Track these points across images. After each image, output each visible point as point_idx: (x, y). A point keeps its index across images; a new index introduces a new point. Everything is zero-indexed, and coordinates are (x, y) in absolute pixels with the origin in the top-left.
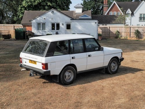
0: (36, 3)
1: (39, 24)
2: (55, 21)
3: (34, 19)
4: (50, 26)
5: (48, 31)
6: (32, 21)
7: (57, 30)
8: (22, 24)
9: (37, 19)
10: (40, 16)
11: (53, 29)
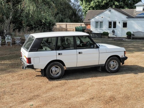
0: (103, 3)
1: (97, 22)
2: (112, 20)
3: (93, 17)
4: (108, 24)
5: (106, 30)
6: (90, 19)
7: (113, 28)
8: (84, 23)
9: (96, 17)
10: (98, 15)
11: (110, 27)
